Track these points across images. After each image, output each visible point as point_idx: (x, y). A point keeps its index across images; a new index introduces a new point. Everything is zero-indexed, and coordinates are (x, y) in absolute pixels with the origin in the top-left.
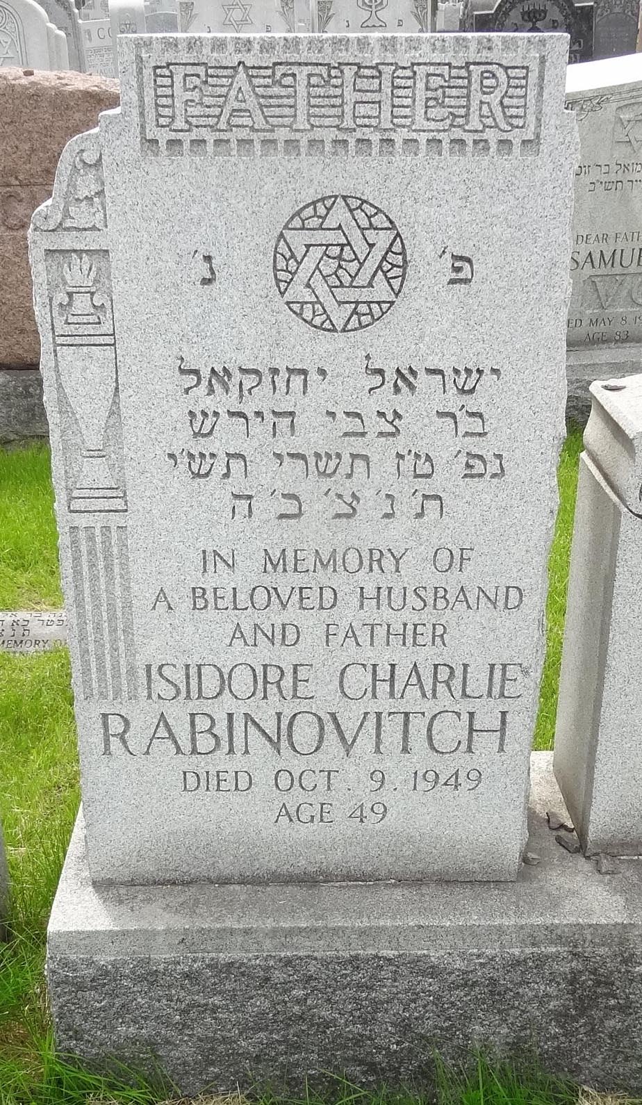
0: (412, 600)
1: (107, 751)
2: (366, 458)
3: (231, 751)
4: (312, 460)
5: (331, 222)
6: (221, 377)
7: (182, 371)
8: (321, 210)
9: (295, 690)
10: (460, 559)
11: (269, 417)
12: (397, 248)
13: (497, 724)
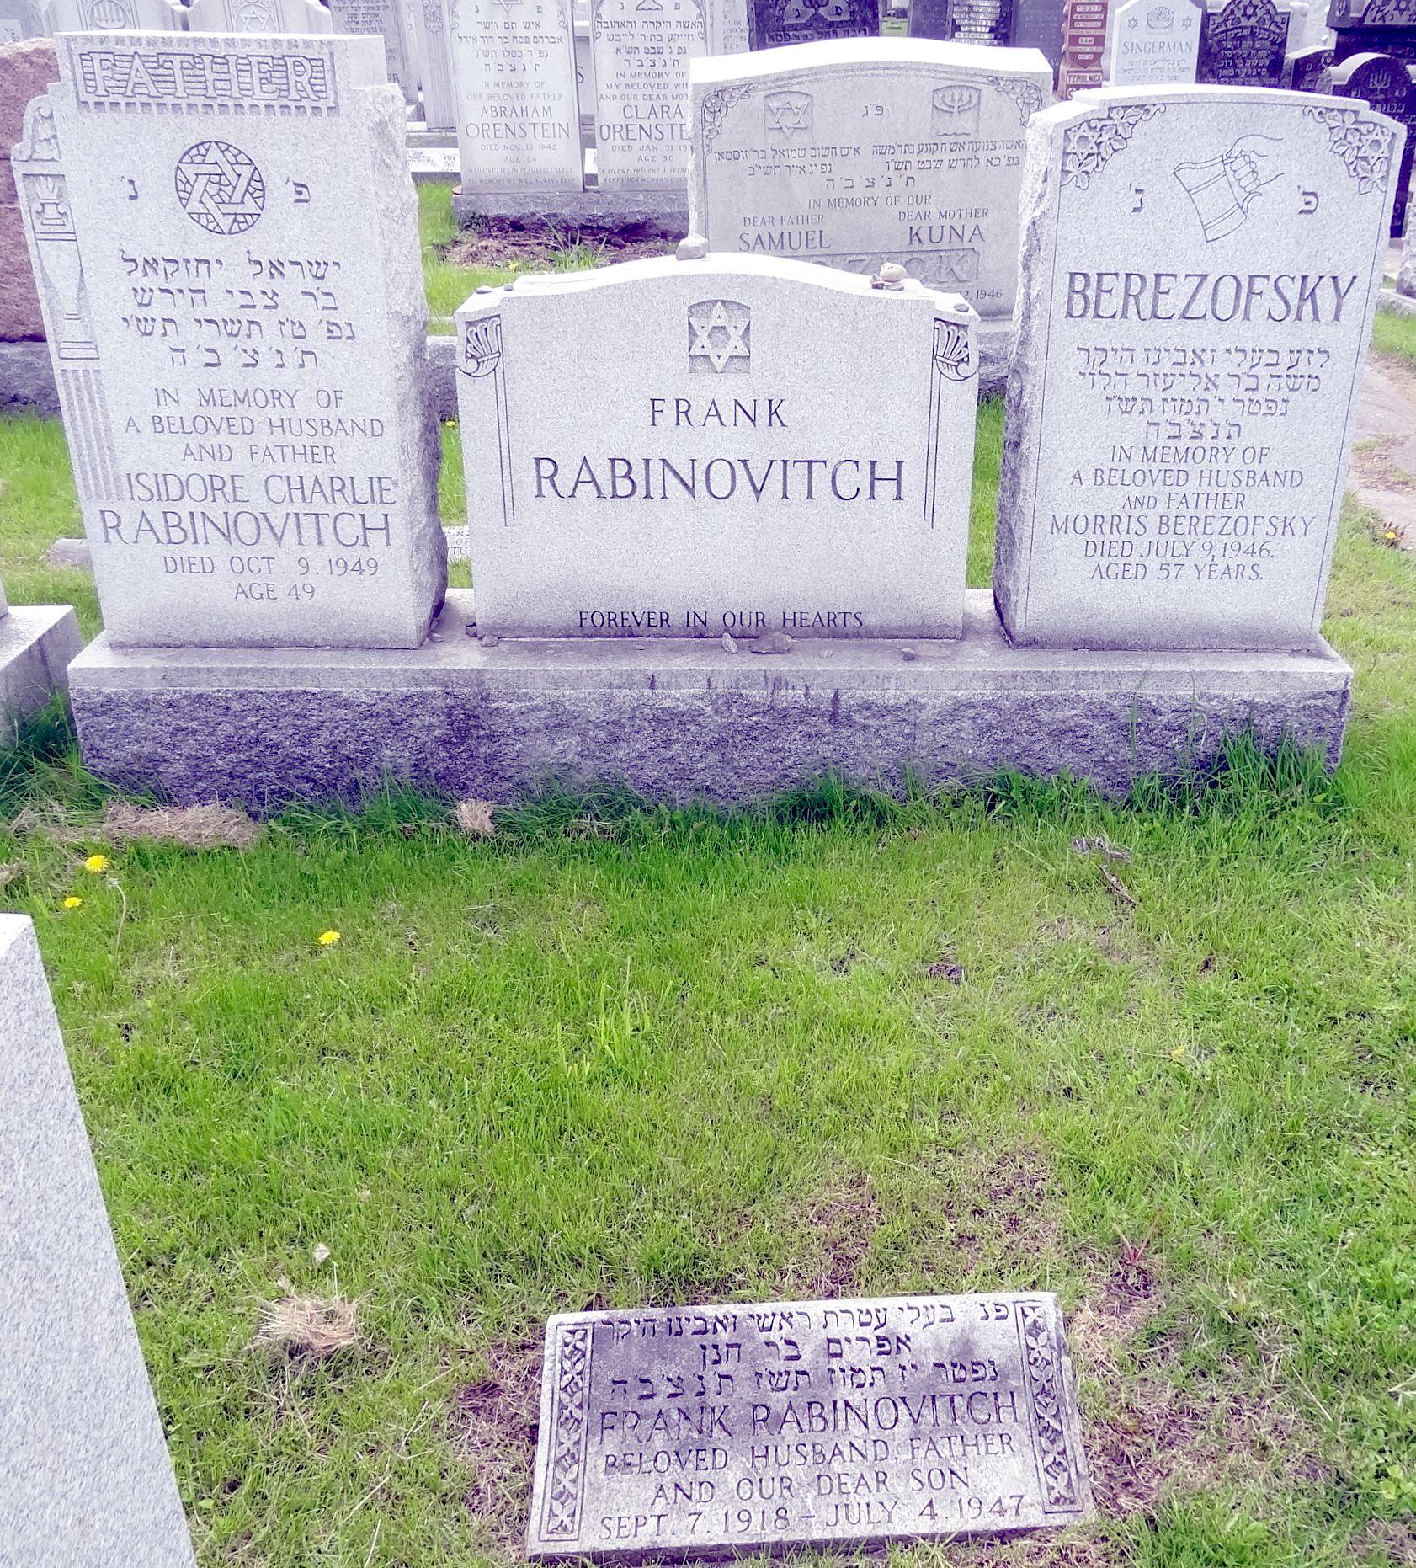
0: (307, 429)
1: (107, 540)
2: (257, 323)
3: (196, 542)
4: (221, 324)
5: (209, 159)
6: (151, 263)
7: (125, 260)
8: (203, 151)
9: (235, 495)
10: (334, 398)
11: (186, 292)
12: (256, 177)
13: (382, 524)
